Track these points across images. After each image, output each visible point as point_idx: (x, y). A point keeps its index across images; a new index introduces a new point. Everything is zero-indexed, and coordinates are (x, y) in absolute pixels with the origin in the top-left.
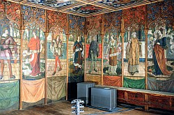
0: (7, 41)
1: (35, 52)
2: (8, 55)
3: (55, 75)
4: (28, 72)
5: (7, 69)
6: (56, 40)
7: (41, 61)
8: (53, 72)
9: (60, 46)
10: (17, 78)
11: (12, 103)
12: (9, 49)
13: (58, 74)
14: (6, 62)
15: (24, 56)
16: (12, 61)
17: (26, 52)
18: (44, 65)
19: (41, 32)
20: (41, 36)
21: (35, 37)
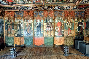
0: (49, 24)
1: (60, 27)
2: (49, 28)
3: (68, 36)
4: (57, 34)
5: (49, 33)
6: (69, 22)
7: (62, 30)
8: (67, 35)
9: (71, 24)
10: (53, 36)
11: (51, 44)
12: (50, 26)
13: (70, 35)
14: (49, 31)
15: (55, 28)
16: (51, 30)
17: (56, 27)
18: (64, 32)
19: (62, 19)
20: (62, 21)
21: (60, 22)
